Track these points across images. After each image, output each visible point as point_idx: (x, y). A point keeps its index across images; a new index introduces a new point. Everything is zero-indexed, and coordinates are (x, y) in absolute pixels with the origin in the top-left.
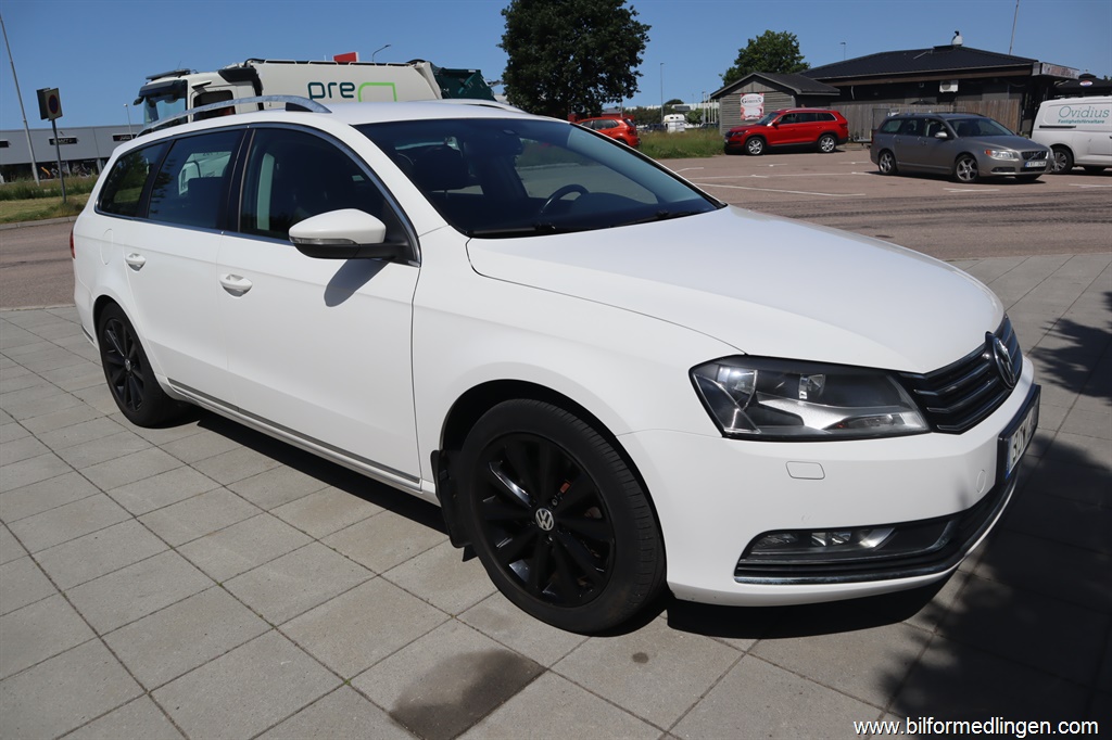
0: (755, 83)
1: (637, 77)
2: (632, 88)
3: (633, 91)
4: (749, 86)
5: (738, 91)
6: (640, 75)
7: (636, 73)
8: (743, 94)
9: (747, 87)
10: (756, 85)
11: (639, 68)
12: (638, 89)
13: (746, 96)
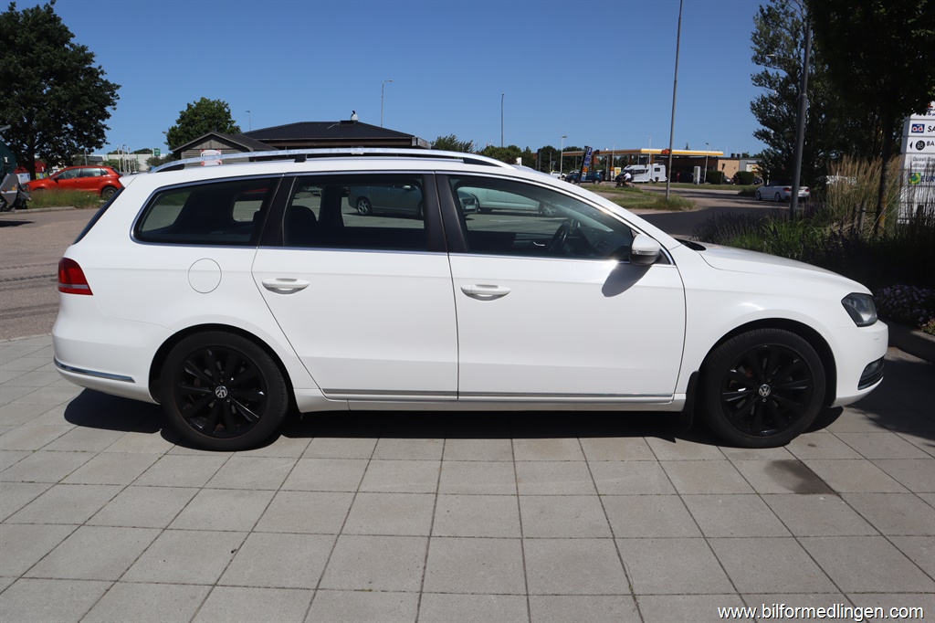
0: (212, 141)
1: (105, 130)
2: (100, 140)
3: (101, 143)
4: (208, 143)
5: (198, 147)
6: (108, 129)
7: (104, 126)
8: (203, 150)
9: (206, 144)
10: (214, 143)
11: (106, 122)
12: (107, 140)
13: (206, 152)
